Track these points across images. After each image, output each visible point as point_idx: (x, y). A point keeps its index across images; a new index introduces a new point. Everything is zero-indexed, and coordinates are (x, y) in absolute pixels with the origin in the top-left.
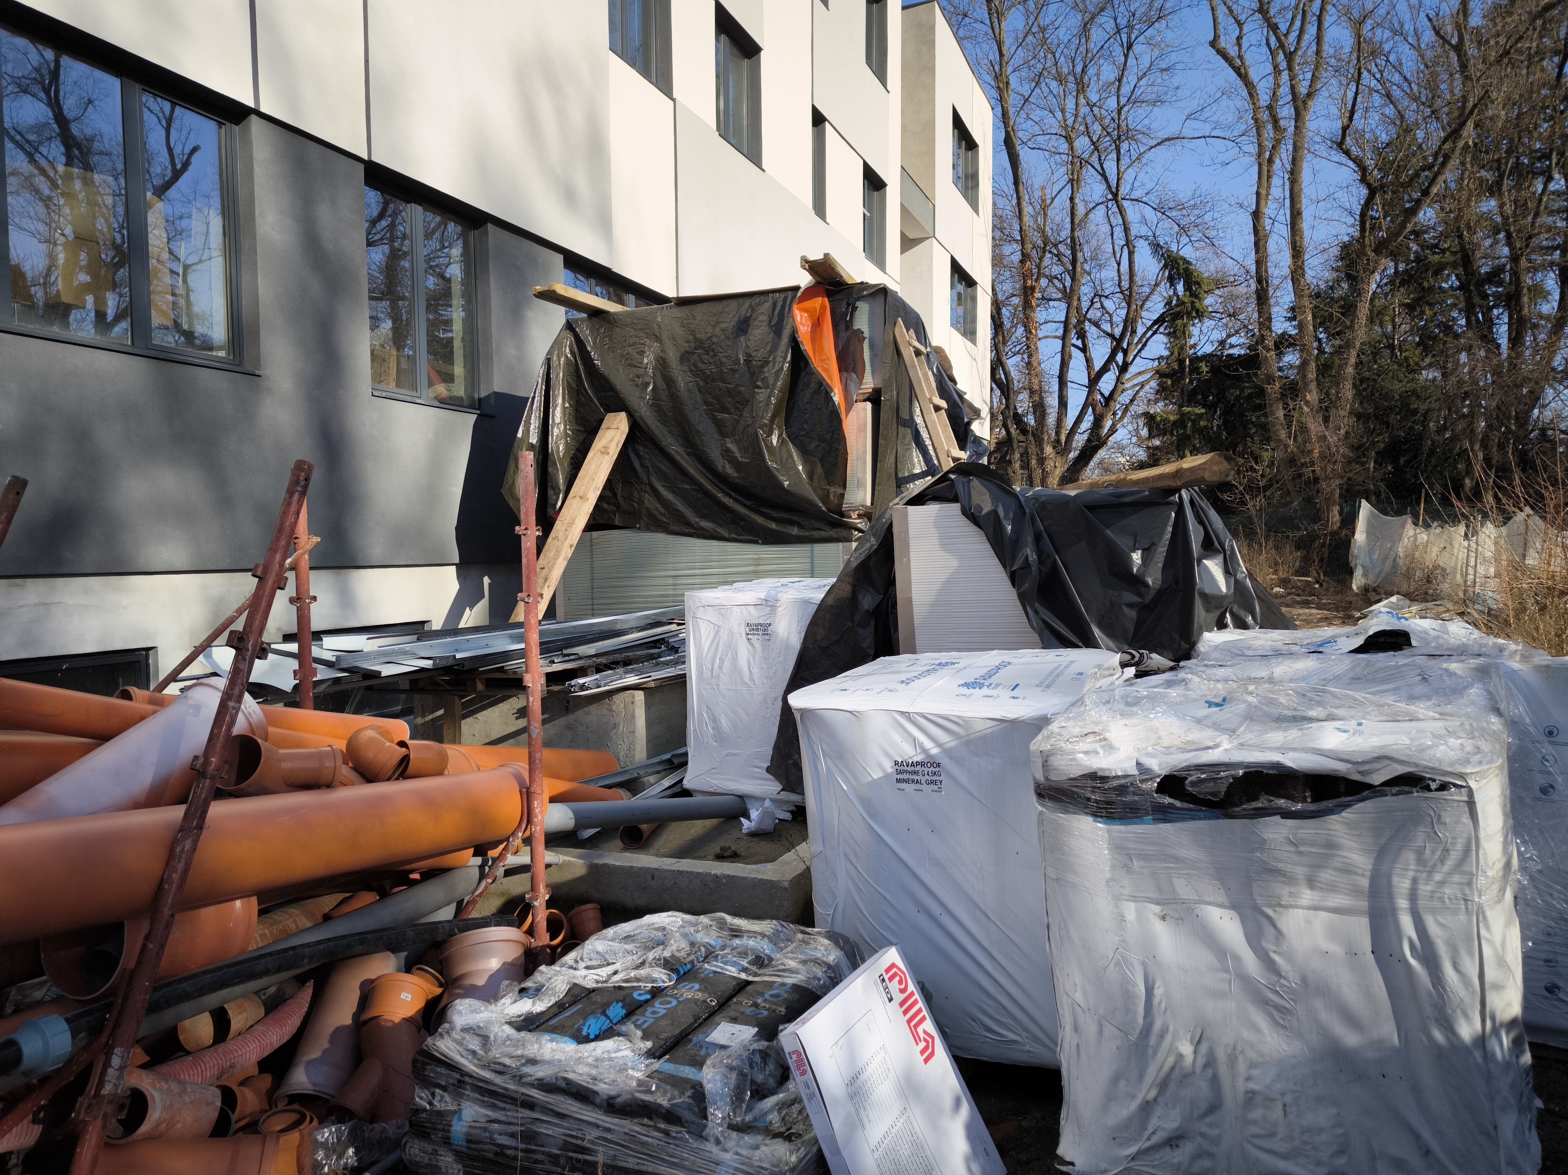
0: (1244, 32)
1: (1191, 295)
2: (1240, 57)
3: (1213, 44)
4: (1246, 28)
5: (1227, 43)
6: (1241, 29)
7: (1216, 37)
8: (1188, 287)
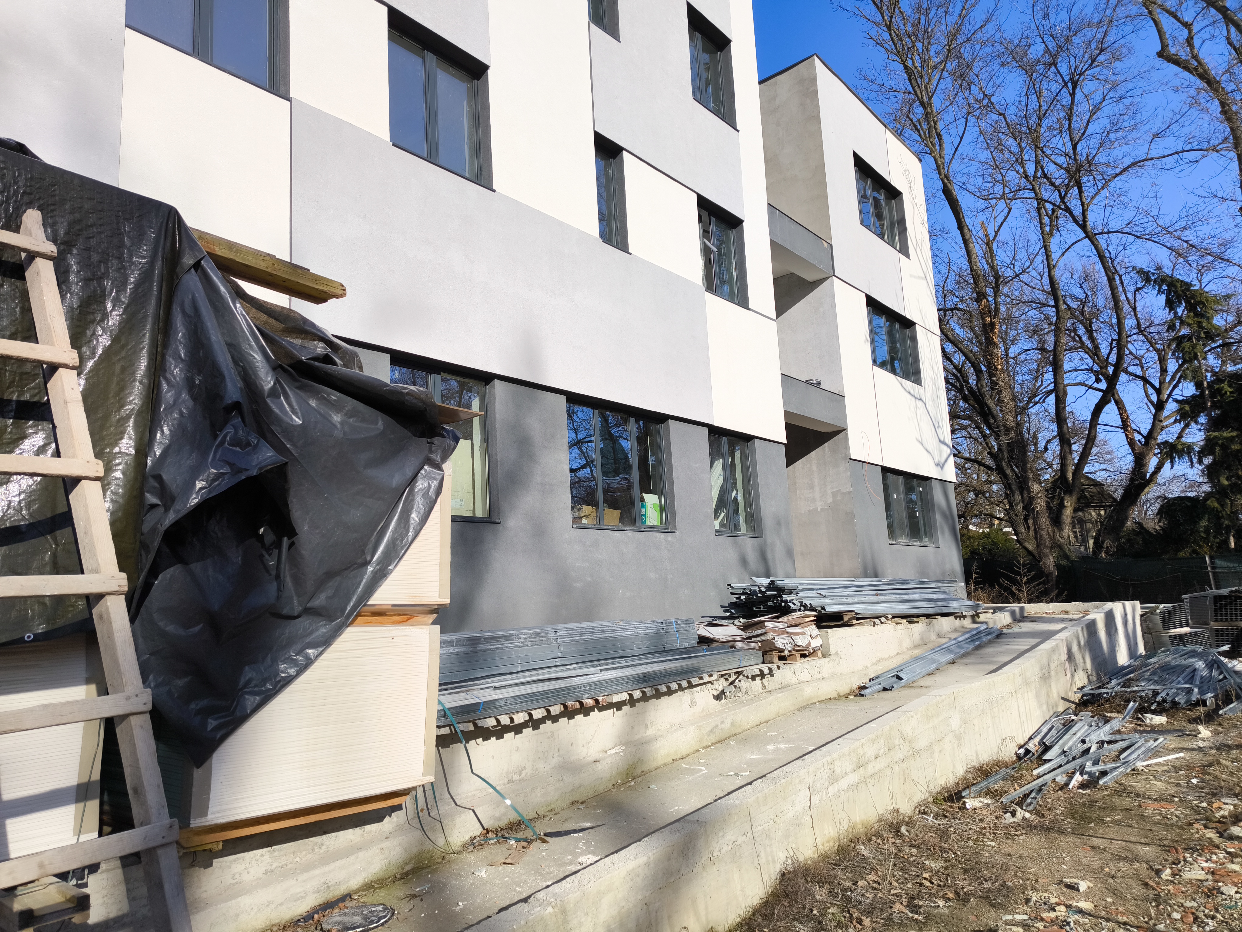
0: (1195, 31)
1: (1197, 315)
2: (1195, 57)
3: (1161, 54)
4: (1195, 29)
5: (1176, 49)
6: (1190, 31)
7: (1164, 46)
8: (1191, 307)
